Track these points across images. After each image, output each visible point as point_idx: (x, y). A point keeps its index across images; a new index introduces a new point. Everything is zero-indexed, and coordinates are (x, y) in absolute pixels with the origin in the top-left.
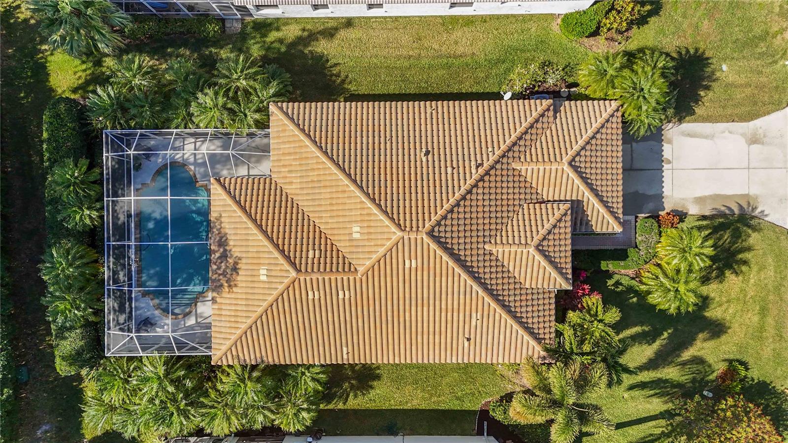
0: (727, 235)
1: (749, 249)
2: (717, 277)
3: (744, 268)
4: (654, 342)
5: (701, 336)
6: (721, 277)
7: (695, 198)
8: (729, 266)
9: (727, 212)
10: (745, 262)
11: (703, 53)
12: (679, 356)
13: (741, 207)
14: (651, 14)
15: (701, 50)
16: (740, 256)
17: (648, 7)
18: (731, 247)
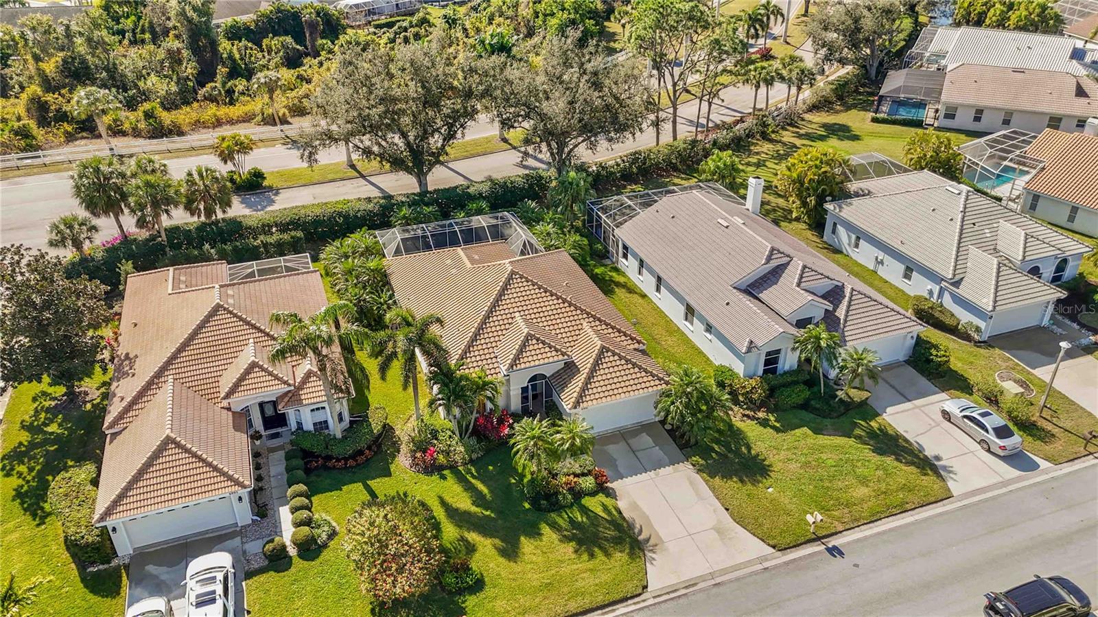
0: (611, 533)
1: (607, 555)
2: (565, 536)
3: (585, 557)
4: (476, 506)
5: (497, 542)
6: (566, 539)
7: (635, 503)
8: (580, 542)
9: (636, 531)
10: (592, 556)
11: (771, 471)
12: (469, 530)
13: (648, 540)
14: (774, 428)
15: (772, 469)
16: (596, 549)
17: (778, 425)
18: (601, 539)
